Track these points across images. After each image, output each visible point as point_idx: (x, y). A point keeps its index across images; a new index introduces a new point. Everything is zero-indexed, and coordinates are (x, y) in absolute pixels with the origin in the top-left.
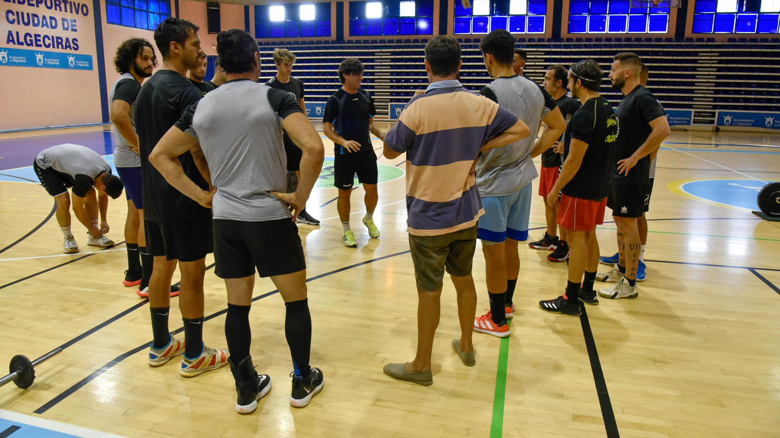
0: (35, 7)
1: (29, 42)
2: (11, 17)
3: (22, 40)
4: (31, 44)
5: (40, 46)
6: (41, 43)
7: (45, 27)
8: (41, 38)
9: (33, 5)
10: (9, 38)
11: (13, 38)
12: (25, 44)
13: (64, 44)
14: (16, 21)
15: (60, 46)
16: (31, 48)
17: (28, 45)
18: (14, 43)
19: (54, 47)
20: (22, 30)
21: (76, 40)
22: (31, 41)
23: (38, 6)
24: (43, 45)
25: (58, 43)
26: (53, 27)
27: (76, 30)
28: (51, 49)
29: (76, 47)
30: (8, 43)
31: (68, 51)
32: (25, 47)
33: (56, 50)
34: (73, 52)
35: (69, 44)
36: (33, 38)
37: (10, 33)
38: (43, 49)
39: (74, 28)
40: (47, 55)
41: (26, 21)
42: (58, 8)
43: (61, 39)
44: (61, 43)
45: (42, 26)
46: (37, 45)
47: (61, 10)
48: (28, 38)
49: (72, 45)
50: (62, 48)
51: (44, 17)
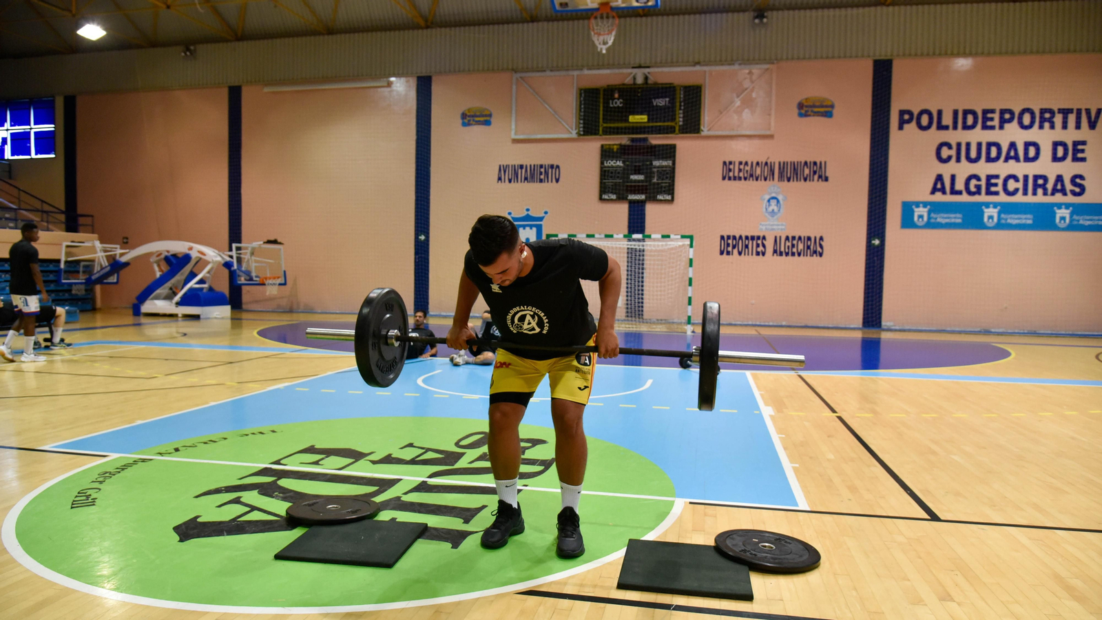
0: (997, 131)
1: (973, 189)
2: (945, 152)
3: (960, 186)
4: (978, 192)
5: (996, 193)
6: (1000, 188)
7: (1012, 162)
8: (1000, 182)
9: (992, 128)
10: (935, 184)
11: (943, 184)
12: (964, 192)
13: (1050, 186)
14: (954, 159)
15: (1040, 191)
16: (976, 198)
17: (970, 193)
18: (944, 193)
19: (1025, 193)
20: (962, 170)
21: (1081, 177)
22: (978, 187)
23: (1001, 127)
24: (1002, 193)
25: (1036, 186)
26: (1027, 159)
27: (1083, 160)
28: (1019, 198)
29: (1077, 190)
30: (933, 192)
31: (1058, 198)
32: (965, 198)
33: (1030, 199)
34: (1070, 199)
35: (1063, 185)
36: (983, 183)
37: (939, 178)
38: (1003, 198)
39: (1080, 155)
40: (1005, 209)
41: (973, 154)
42: (1047, 125)
43: (1045, 178)
44: (1044, 187)
45: (1006, 160)
46: (989, 193)
47: (1052, 127)
48: (973, 182)
49: (1069, 187)
50: (1045, 194)
51: (1013, 145)
